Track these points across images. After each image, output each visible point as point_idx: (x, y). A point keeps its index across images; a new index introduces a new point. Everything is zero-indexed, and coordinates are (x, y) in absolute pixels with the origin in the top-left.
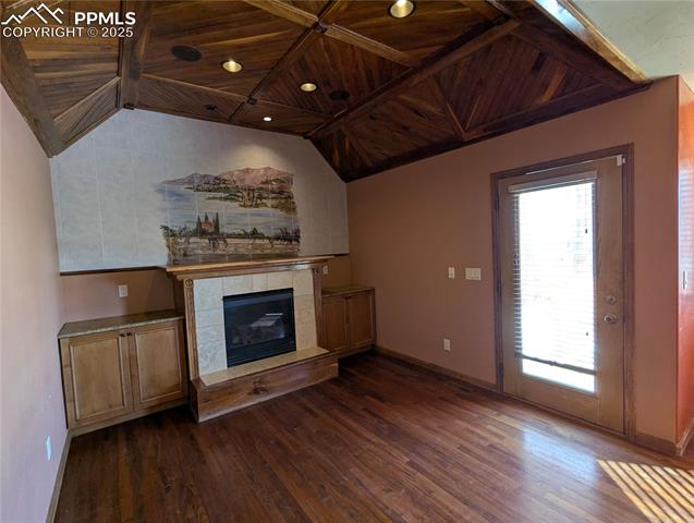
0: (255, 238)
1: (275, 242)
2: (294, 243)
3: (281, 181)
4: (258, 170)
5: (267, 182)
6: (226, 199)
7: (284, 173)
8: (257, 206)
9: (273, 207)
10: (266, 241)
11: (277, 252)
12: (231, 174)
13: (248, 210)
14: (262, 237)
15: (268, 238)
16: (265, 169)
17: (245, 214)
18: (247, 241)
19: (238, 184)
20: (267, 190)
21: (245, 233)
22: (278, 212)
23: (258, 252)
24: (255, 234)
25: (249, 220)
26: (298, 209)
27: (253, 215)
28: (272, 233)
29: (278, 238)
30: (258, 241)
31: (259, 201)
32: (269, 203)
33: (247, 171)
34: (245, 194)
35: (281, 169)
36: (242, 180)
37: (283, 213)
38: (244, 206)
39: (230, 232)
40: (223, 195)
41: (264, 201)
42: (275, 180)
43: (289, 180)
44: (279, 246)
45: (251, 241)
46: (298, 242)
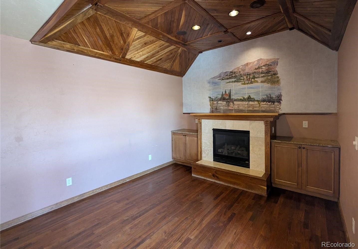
0: (249, 101)
1: (262, 103)
2: (276, 103)
3: (268, 65)
4: (253, 63)
5: (259, 68)
6: (235, 81)
7: (271, 59)
8: (252, 83)
9: (262, 82)
10: (256, 103)
11: (263, 109)
12: (238, 68)
14: (254, 100)
15: (258, 101)
16: (258, 60)
18: (244, 103)
19: (242, 72)
20: (258, 73)
21: (244, 98)
23: (251, 109)
24: (249, 99)
26: (282, 82)
29: (264, 101)
30: (251, 103)
31: (253, 80)
32: (259, 80)
33: (247, 64)
34: (245, 77)
35: (268, 58)
36: (244, 70)
38: (244, 84)
41: (256, 79)
42: (264, 66)
43: (275, 63)
44: (264, 106)
45: (247, 103)
46: (280, 103)
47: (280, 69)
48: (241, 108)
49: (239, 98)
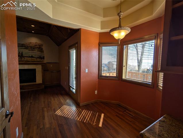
1: (38, 59)
3: (40, 45)
4: (34, 43)
5: (36, 45)
6: (24, 49)
8: (33, 50)
9: (37, 51)
10: (35, 58)
11: (38, 61)
12: (26, 43)
13: (30, 51)
16: (36, 43)
18: (29, 58)
19: (28, 45)
20: (36, 47)
21: (29, 56)
23: (33, 61)
25: (31, 54)
26: (44, 52)
28: (37, 57)
30: (33, 58)
32: (36, 50)
33: (31, 43)
34: (30, 48)
35: (39, 43)
37: (40, 52)
39: (25, 56)
40: (24, 48)
42: (38, 45)
43: (42, 45)
45: (31, 58)
46: (44, 59)
47: (44, 48)
48: (28, 60)
49: (27, 56)
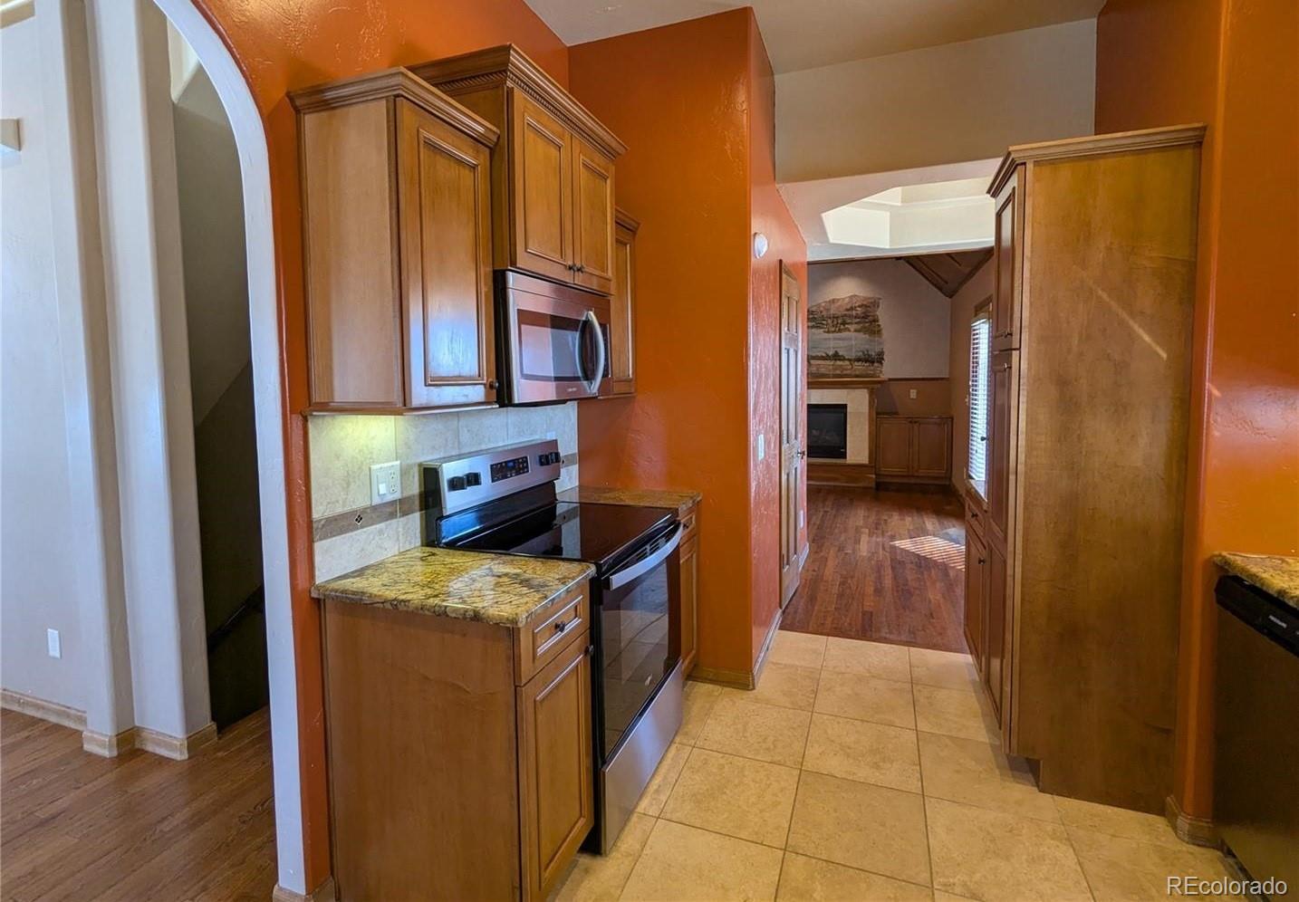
0: (836, 360)
1: (856, 363)
2: (876, 364)
3: (866, 306)
4: (843, 299)
5: (852, 309)
7: (869, 298)
8: (840, 331)
9: (856, 331)
10: (847, 363)
11: (857, 373)
12: (819, 305)
13: (831, 335)
14: (844, 359)
15: (849, 360)
16: (851, 297)
17: (829, 339)
18: (828, 362)
19: (824, 313)
20: (850, 316)
21: (828, 355)
22: (861, 335)
23: (838, 372)
24: (836, 357)
25: (832, 344)
26: (884, 332)
27: (835, 339)
28: (853, 355)
29: (858, 360)
30: (839, 363)
31: (842, 327)
32: (852, 327)
33: (833, 301)
34: (830, 321)
35: (865, 295)
36: (828, 310)
37: (867, 336)
38: (828, 332)
39: (814, 355)
41: (847, 326)
42: (859, 306)
43: (875, 304)
44: (859, 367)
45: (832, 363)
46: (882, 364)
47: (882, 315)
48: (823, 370)
49: (819, 354)
